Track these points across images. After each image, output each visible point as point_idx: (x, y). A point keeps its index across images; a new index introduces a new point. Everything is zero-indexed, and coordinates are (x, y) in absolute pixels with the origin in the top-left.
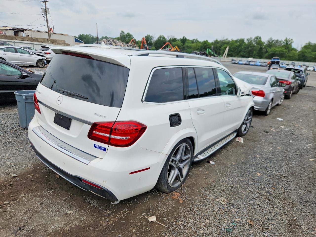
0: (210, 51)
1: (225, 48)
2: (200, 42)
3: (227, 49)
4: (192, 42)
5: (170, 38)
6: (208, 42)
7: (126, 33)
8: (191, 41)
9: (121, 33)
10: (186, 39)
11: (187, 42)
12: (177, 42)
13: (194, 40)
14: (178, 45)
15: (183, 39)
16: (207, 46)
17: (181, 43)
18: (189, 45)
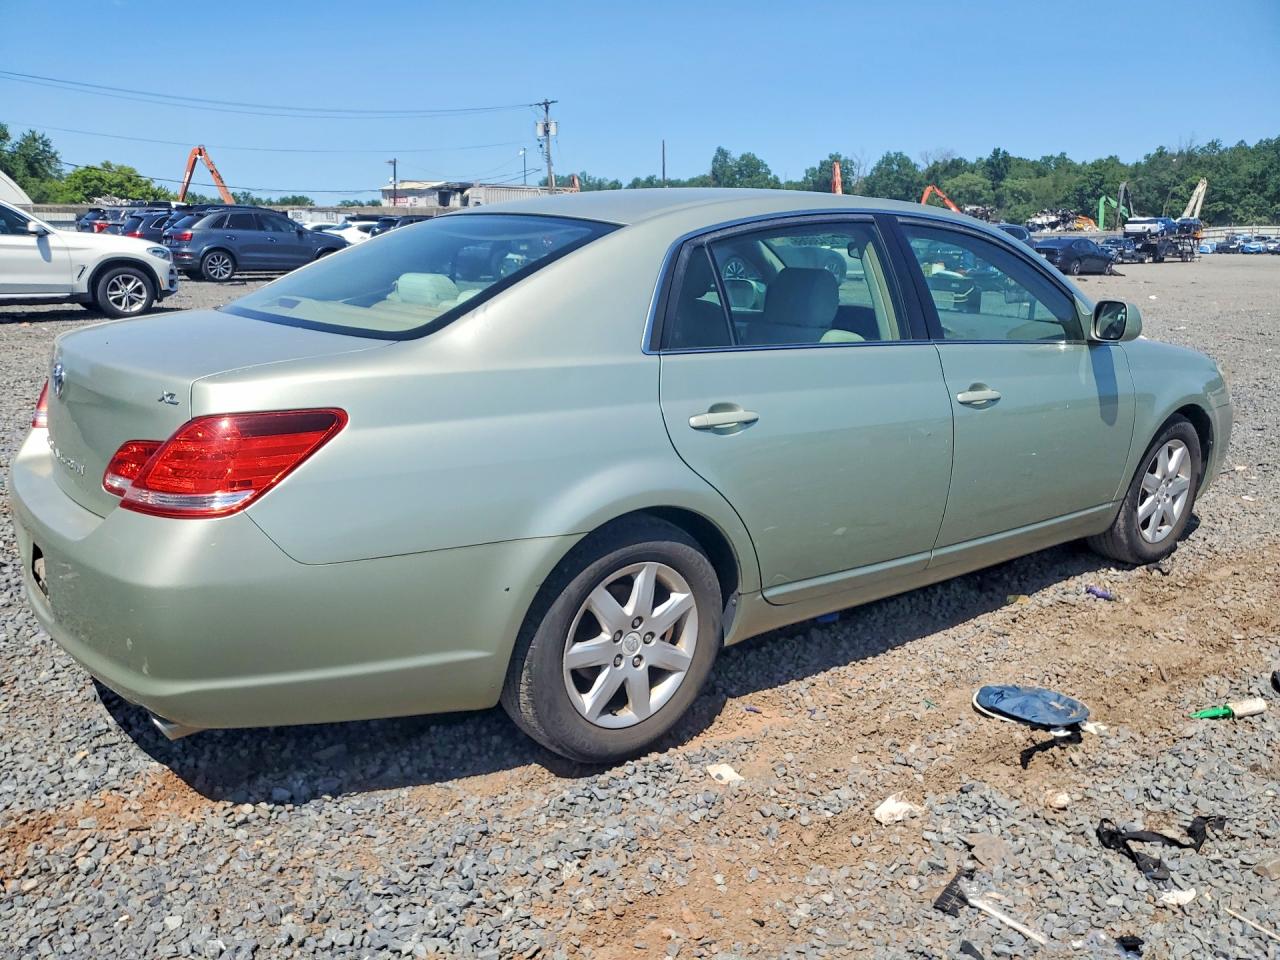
0: (1114, 203)
1: (1193, 187)
2: (1078, 169)
3: (1201, 189)
4: (1039, 169)
5: (931, 163)
6: (1116, 164)
7: (736, 154)
8: (1033, 164)
9: (715, 160)
10: (1006, 159)
11: (1014, 170)
12: (967, 174)
13: (1047, 160)
14: (972, 188)
15: (994, 161)
16: (1107, 183)
17: (983, 180)
18: (1022, 184)
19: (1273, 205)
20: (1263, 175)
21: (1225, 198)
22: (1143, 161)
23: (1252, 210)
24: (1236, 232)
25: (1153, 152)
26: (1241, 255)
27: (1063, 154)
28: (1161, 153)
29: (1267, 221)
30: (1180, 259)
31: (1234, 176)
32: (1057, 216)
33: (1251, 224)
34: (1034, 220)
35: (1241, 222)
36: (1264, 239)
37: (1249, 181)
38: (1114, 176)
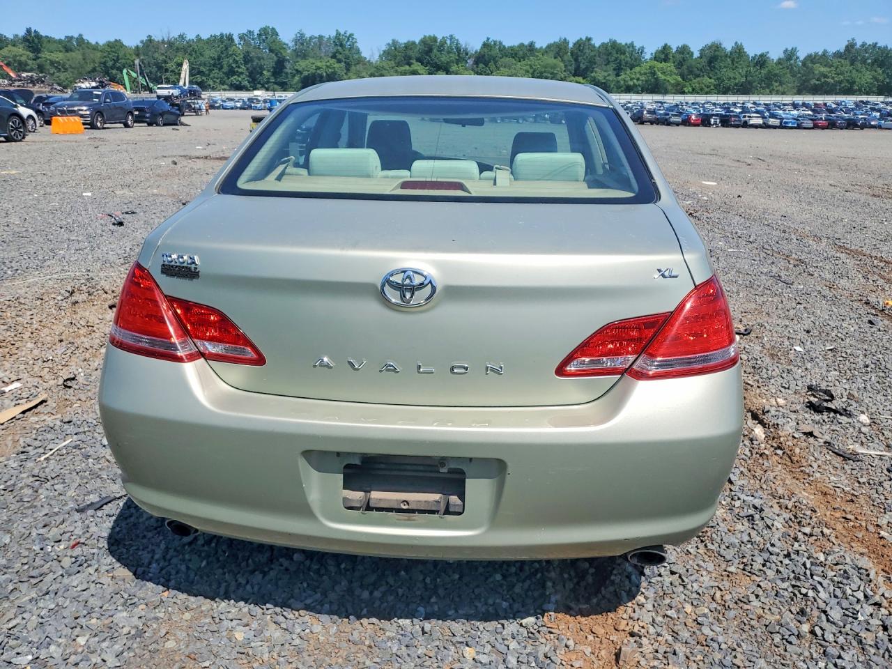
0: (134, 75)
1: (181, 65)
2: (95, 48)
3: (186, 67)
4: (67, 45)
6: (122, 45)
8: (60, 41)
10: (38, 36)
11: (47, 46)
12: (10, 47)
13: (70, 39)
14: (18, 58)
15: (29, 37)
16: (122, 59)
17: (25, 52)
18: (59, 56)
19: (229, 78)
20: (219, 58)
21: (200, 73)
22: (140, 45)
23: (218, 81)
24: (212, 95)
25: (145, 38)
26: (223, 111)
27: (80, 35)
28: (150, 40)
29: (228, 88)
30: (194, 114)
31: (202, 59)
32: (96, 82)
33: (219, 90)
34: (79, 84)
35: (213, 89)
36: (232, 100)
37: (212, 62)
38: (125, 54)
